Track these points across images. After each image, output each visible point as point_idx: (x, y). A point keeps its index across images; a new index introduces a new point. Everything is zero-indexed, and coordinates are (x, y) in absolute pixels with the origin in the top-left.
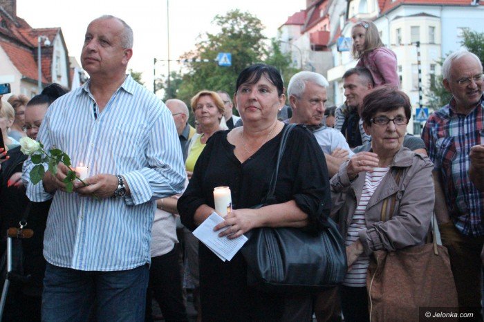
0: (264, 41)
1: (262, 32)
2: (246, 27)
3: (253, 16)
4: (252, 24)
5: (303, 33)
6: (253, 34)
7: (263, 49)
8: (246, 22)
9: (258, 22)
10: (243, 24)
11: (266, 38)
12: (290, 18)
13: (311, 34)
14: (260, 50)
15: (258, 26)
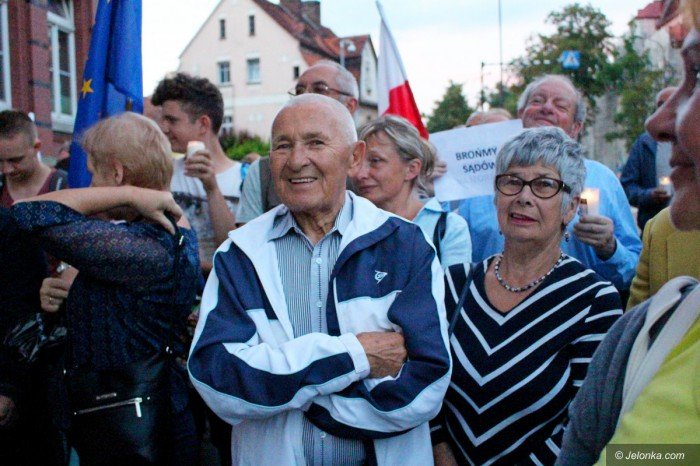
0: (610, 40)
1: (607, 30)
2: (587, 25)
3: (596, 11)
4: (595, 21)
5: (658, 27)
6: (595, 32)
7: (608, 50)
8: (587, 19)
9: (603, 17)
10: (583, 21)
11: (612, 37)
12: (640, 11)
13: (671, 28)
14: (605, 51)
15: (602, 22)
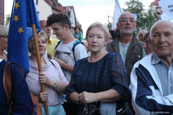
0: (144, 11)
1: (143, 8)
2: (137, 6)
3: (140, 2)
4: (139, 5)
6: (139, 8)
7: (143, 14)
8: (137, 4)
9: (142, 4)
12: (152, 3)
14: (142, 14)
15: (141, 6)
